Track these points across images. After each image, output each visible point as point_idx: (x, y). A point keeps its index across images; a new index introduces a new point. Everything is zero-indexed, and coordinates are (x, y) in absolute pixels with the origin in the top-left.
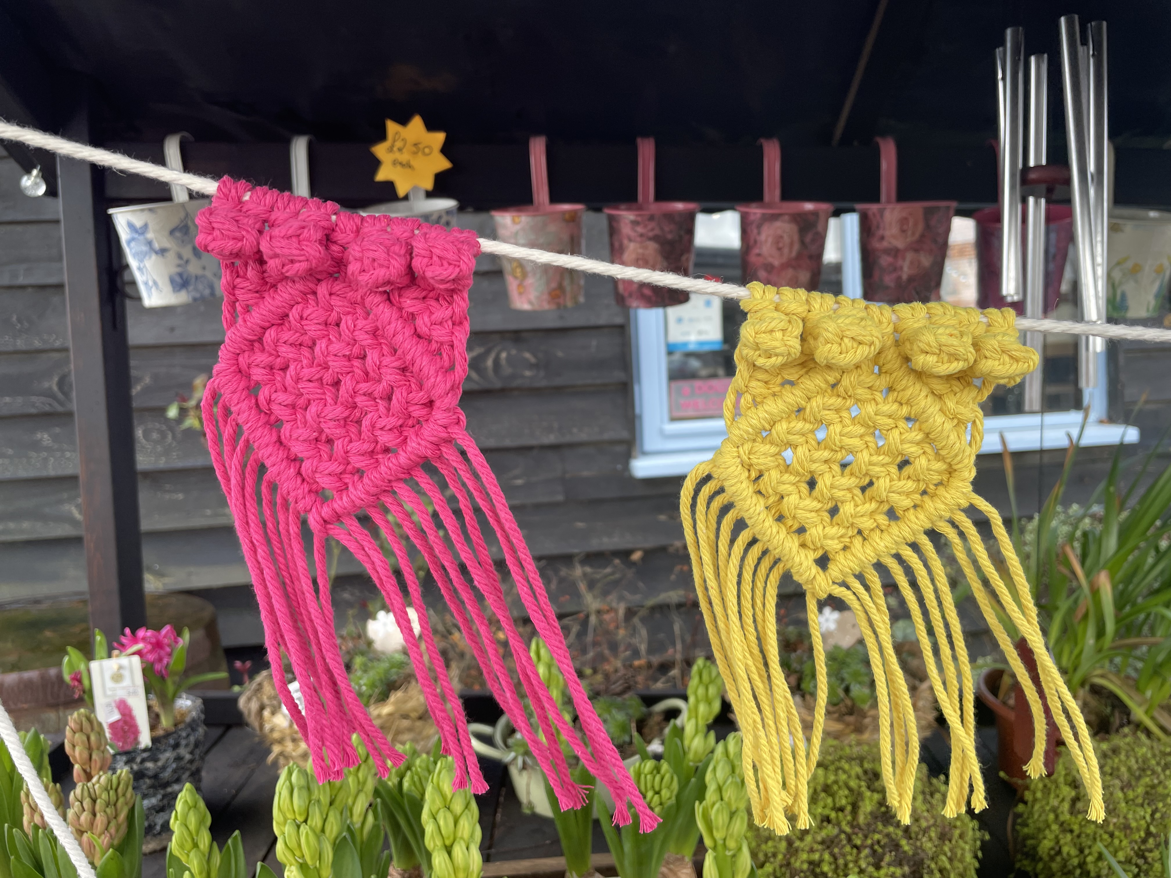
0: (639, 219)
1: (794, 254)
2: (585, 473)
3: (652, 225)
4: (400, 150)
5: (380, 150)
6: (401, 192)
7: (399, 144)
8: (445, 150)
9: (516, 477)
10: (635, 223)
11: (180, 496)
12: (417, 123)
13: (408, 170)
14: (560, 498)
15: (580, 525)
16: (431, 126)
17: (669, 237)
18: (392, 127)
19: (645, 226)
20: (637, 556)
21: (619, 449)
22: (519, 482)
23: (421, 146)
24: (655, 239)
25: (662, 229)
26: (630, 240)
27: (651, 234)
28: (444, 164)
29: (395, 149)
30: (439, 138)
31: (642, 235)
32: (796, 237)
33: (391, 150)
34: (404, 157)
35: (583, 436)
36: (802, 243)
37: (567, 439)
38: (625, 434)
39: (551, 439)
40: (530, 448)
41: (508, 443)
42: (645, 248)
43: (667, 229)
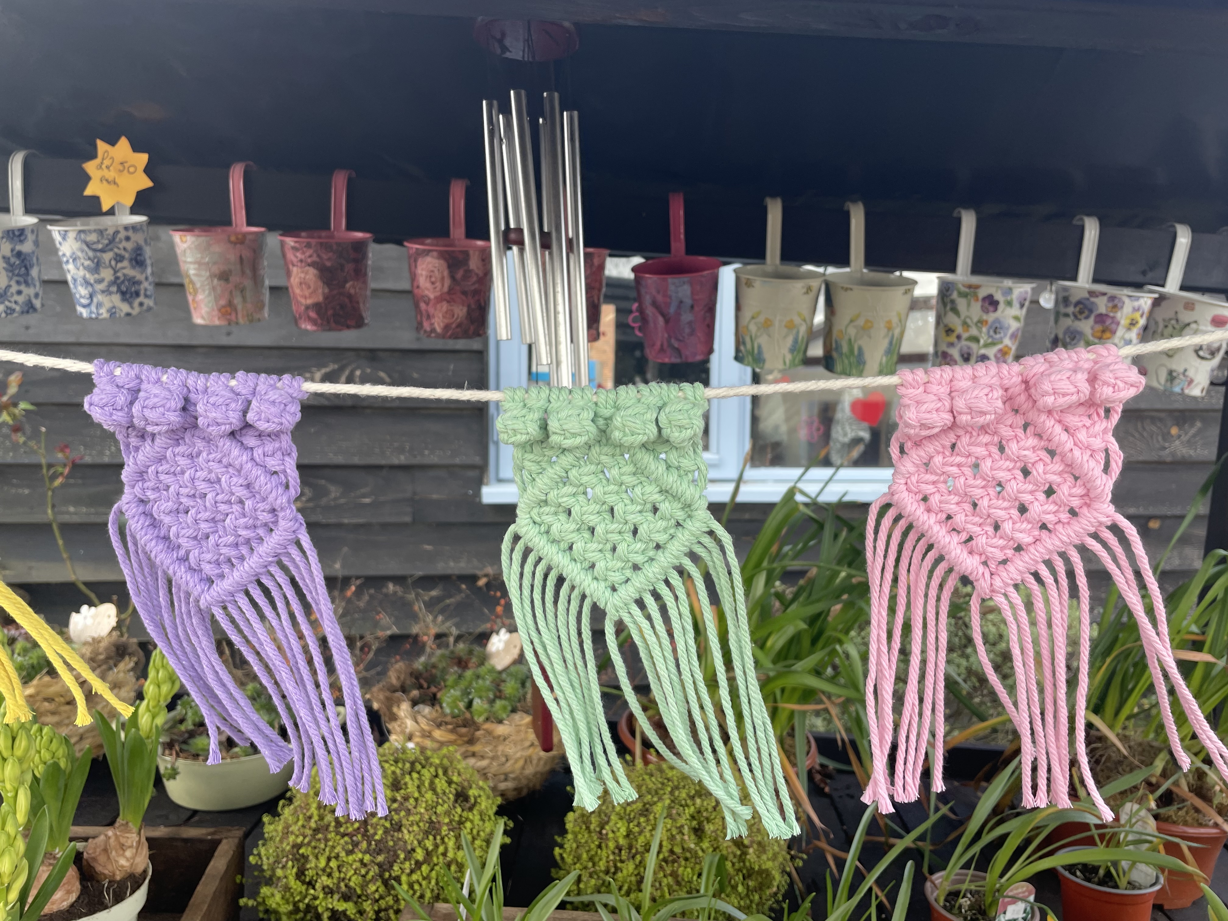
0: (297, 245)
1: (446, 289)
2: (435, 496)
3: (309, 252)
4: (108, 167)
5: (90, 167)
6: (105, 207)
7: (107, 162)
8: (148, 171)
9: (364, 496)
10: (294, 249)
11: (27, 491)
12: (124, 143)
13: (113, 187)
14: (408, 519)
15: (428, 547)
16: (136, 148)
17: (328, 264)
18: (102, 146)
19: (303, 253)
20: (482, 582)
21: (471, 474)
22: (367, 500)
23: (126, 165)
24: (313, 265)
25: (319, 256)
26: (293, 265)
27: (309, 260)
28: (146, 183)
29: (104, 166)
30: (143, 158)
31: (301, 261)
32: (446, 273)
33: (100, 167)
34: (111, 175)
35: (434, 459)
36: (453, 278)
37: (418, 460)
38: (477, 460)
39: (402, 459)
40: (379, 467)
41: (356, 460)
42: (307, 273)
43: (325, 257)
